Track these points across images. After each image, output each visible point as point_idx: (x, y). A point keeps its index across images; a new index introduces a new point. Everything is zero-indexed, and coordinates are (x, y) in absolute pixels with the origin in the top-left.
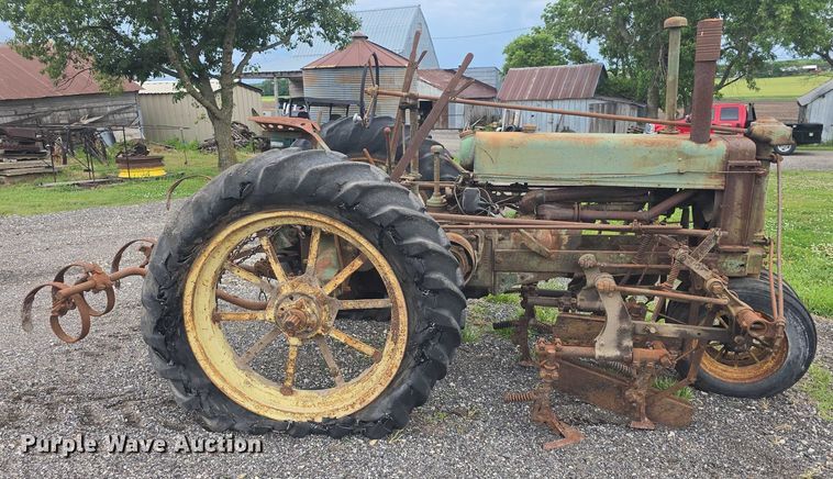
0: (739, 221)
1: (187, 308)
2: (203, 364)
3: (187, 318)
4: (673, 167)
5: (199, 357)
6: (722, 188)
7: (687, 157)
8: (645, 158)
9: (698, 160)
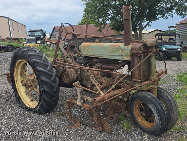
0: (137, 71)
1: (15, 79)
2: (18, 91)
3: (15, 81)
4: (119, 53)
5: (18, 90)
6: (130, 60)
7: (122, 50)
8: (113, 50)
9: (125, 51)
